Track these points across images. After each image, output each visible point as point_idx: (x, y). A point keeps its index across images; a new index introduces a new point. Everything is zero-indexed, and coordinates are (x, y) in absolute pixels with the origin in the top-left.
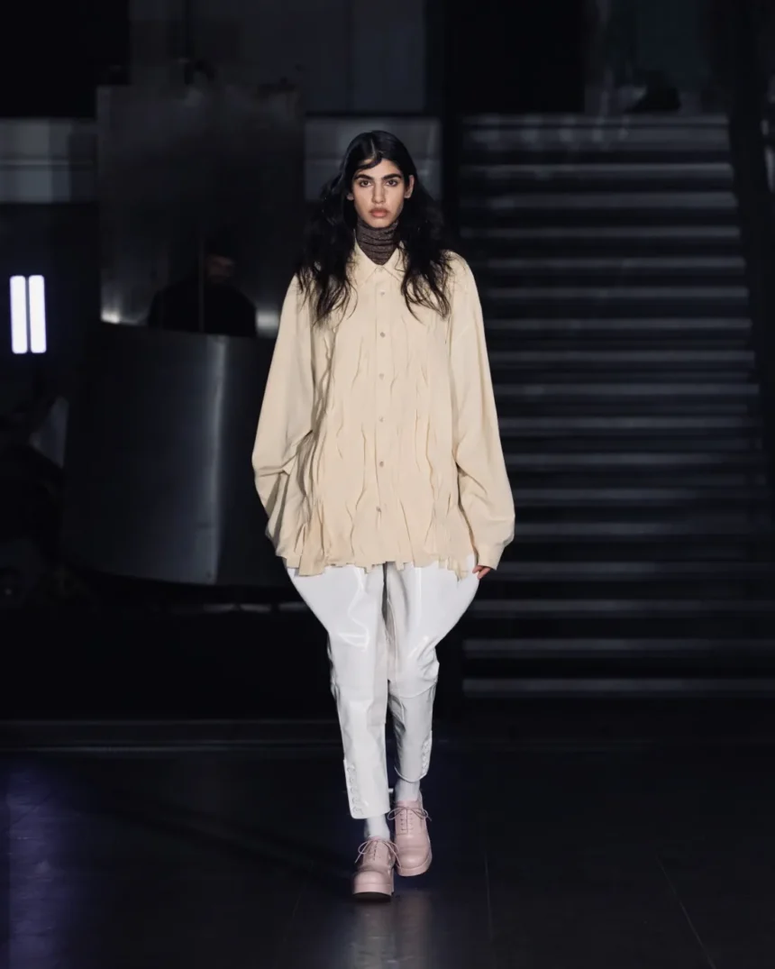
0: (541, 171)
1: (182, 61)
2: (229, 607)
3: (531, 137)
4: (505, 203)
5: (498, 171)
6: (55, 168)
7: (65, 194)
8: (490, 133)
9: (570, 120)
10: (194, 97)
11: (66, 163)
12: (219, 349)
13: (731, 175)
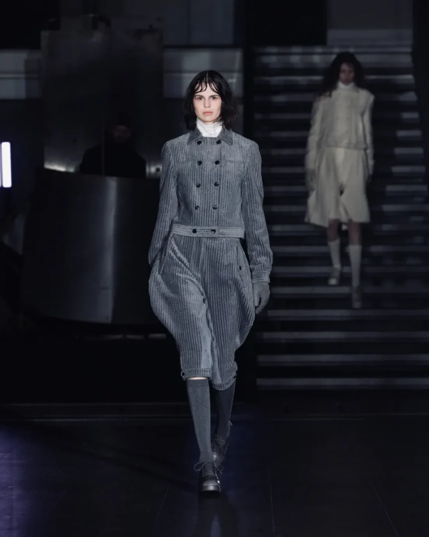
0: (301, 79)
1: (91, 15)
2: (119, 337)
3: (295, 60)
4: (280, 99)
5: (276, 80)
7: (23, 94)
8: (272, 58)
9: (319, 49)
10: (98, 37)
11: (23, 76)
12: (112, 185)
13: (413, 82)
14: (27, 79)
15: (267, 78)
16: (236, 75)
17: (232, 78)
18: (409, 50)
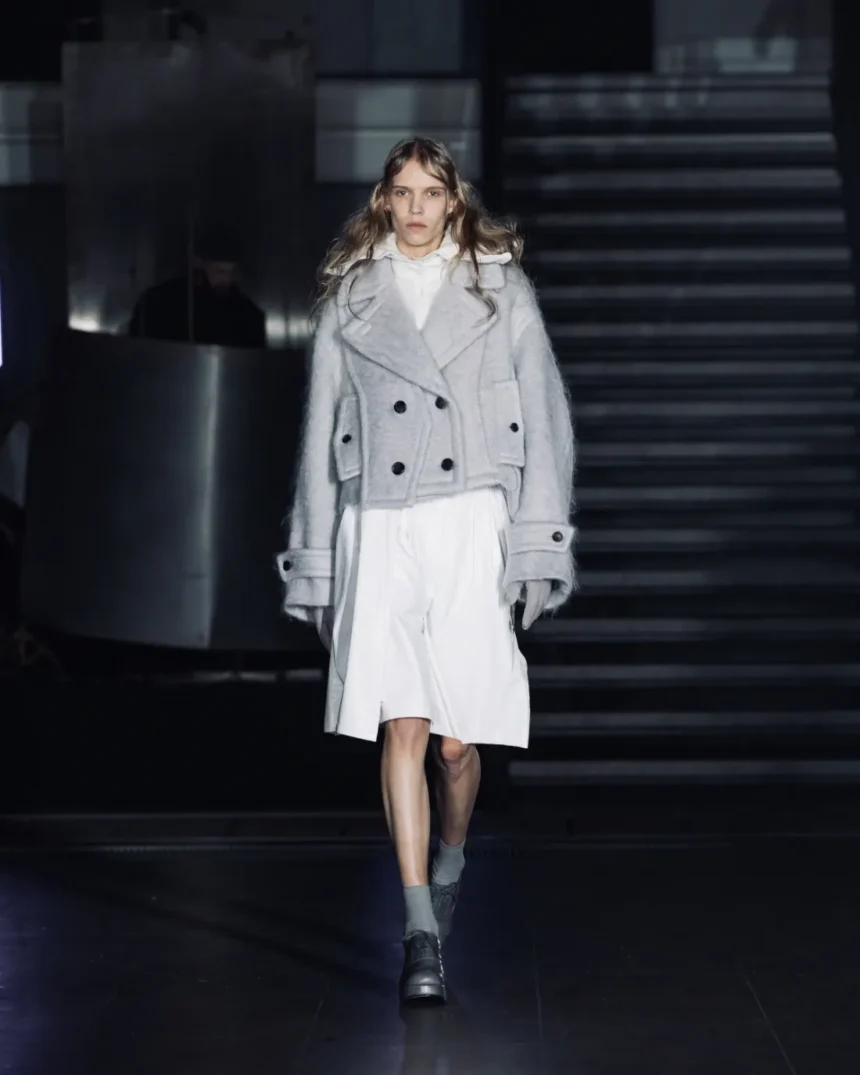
1: (166, 11)
2: (226, 676)
4: (557, 183)
5: (550, 144)
6: (11, 143)
7: (24, 175)
8: (541, 98)
9: (638, 81)
10: (181, 56)
11: (25, 137)
12: (212, 362)
13: (833, 148)
14: (32, 143)
15: (530, 141)
16: (465, 134)
17: (458, 140)
18: (824, 81)
